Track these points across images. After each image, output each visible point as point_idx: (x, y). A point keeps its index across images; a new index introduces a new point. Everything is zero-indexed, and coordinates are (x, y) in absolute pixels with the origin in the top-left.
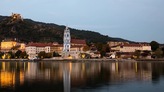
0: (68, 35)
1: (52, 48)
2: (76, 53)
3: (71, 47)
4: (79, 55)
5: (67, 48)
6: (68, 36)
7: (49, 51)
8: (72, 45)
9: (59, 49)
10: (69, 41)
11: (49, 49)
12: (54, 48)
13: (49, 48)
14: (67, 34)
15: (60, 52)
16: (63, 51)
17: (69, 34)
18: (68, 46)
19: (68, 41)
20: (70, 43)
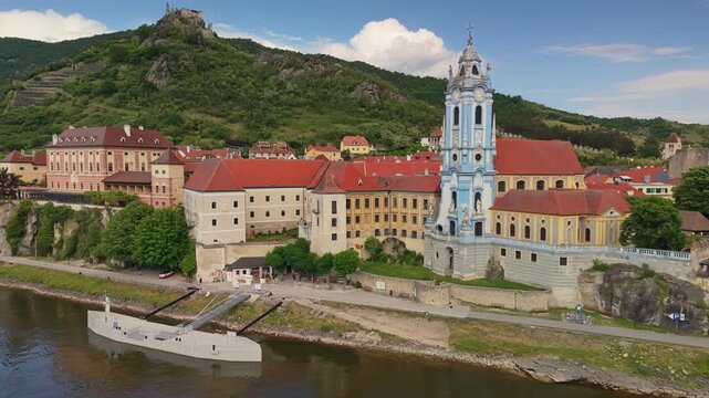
0: (479, 109)
1: (357, 202)
2: (563, 261)
3: (499, 205)
4: (586, 276)
5: (471, 210)
6: (478, 121)
7: (334, 222)
8: (501, 186)
9: (400, 209)
10: (488, 158)
11: (334, 212)
12: (372, 202)
13: (334, 204)
14: (475, 105)
15: (409, 226)
16: (440, 228)
17: (484, 106)
18: (478, 196)
19: (478, 157)
20: (490, 169)
